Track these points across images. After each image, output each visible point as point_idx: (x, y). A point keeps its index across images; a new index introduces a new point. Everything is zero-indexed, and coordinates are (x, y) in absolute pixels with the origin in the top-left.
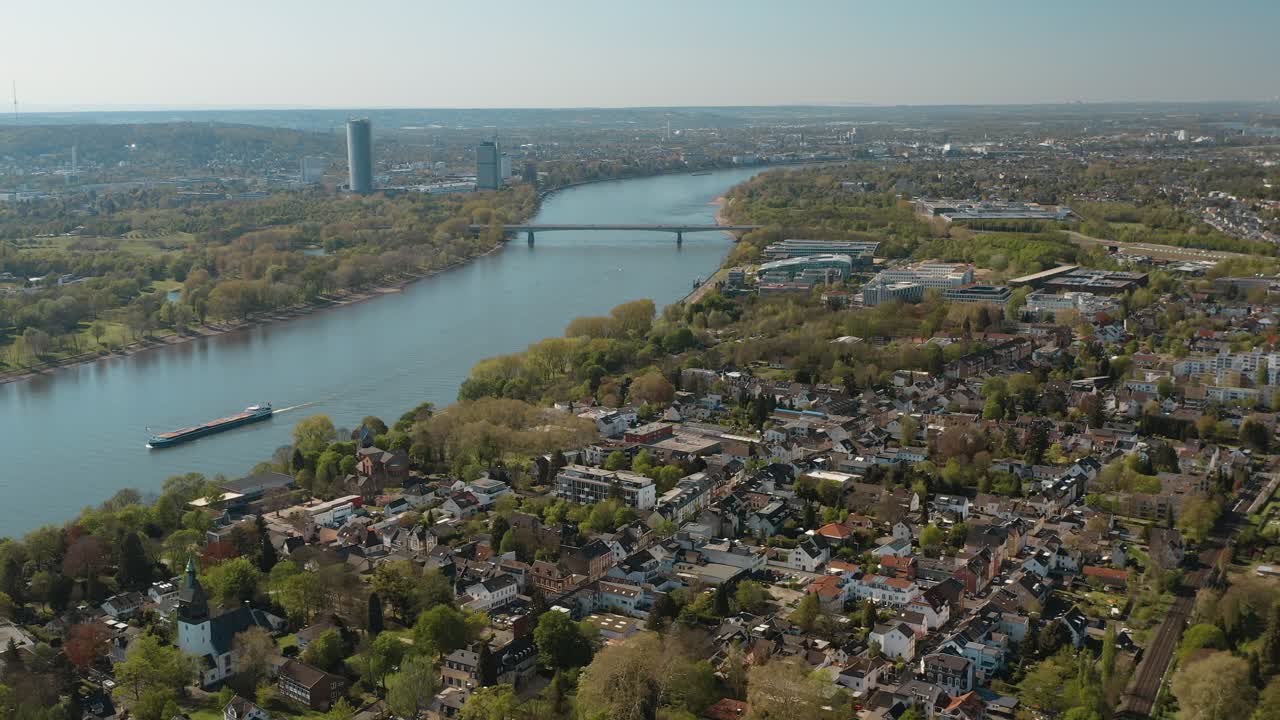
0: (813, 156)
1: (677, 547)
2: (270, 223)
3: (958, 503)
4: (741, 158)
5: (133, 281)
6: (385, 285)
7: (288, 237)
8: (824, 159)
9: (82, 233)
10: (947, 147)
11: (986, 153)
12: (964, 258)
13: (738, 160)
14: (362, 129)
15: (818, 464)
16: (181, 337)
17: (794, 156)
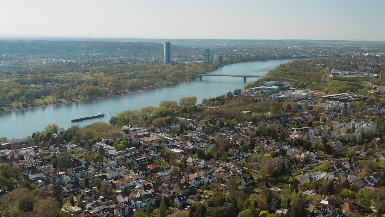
0: (321, 56)
1: (98, 167)
2: (130, 71)
3: (200, 161)
4: (296, 56)
5: (70, 86)
6: (142, 90)
7: (129, 75)
8: (324, 57)
9: (75, 72)
10: (367, 54)
11: (380, 57)
12: (320, 89)
13: (295, 56)
14: (168, 44)
15: (177, 147)
16: (68, 101)
17: (314, 55)
